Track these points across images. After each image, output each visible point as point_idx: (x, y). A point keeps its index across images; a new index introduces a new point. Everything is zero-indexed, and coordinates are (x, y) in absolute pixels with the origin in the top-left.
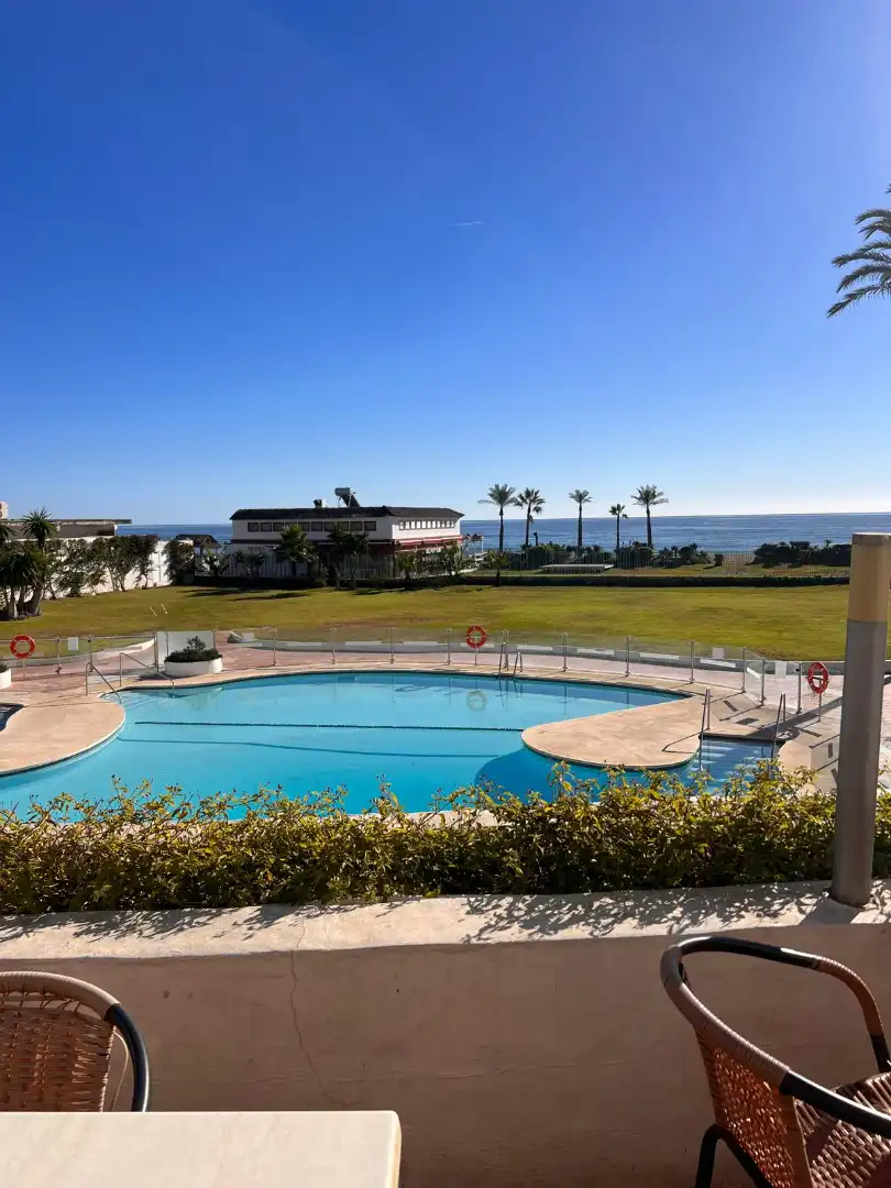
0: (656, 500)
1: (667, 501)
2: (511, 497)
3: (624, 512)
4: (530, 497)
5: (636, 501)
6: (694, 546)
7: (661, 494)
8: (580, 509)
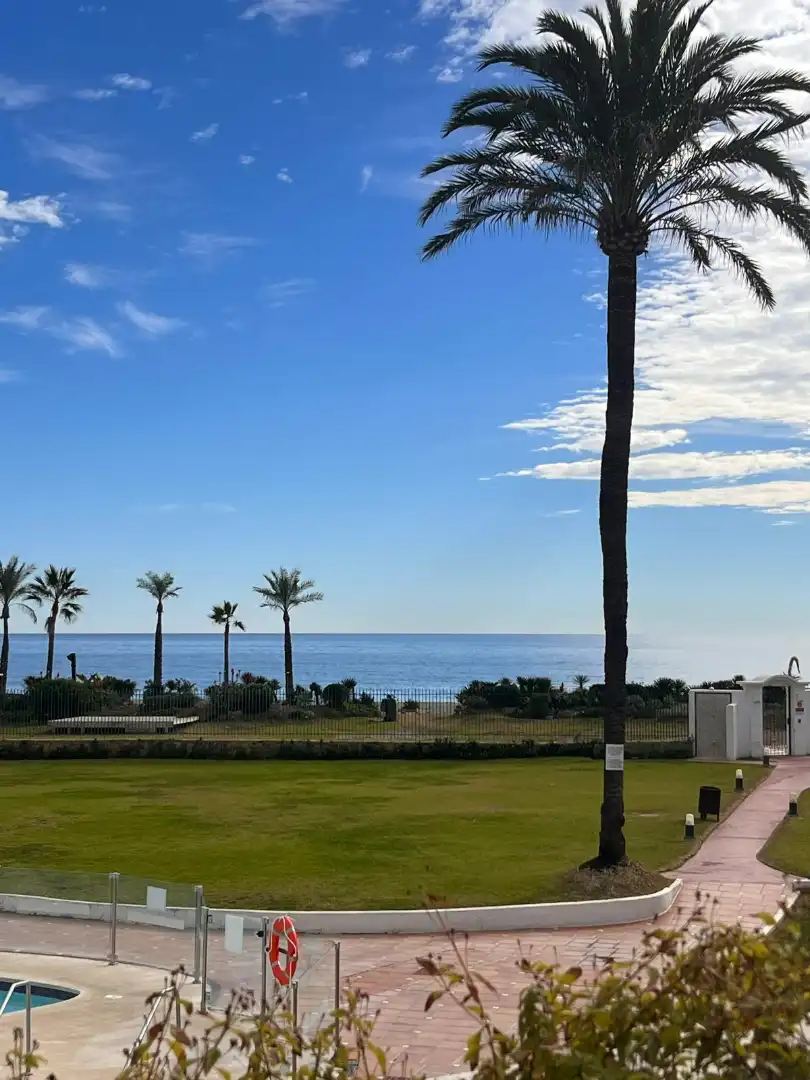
0: (299, 596)
1: (319, 597)
2: (24, 583)
3: (237, 616)
4: (60, 583)
5: (263, 599)
6: (351, 684)
7: (309, 584)
8: (160, 609)
